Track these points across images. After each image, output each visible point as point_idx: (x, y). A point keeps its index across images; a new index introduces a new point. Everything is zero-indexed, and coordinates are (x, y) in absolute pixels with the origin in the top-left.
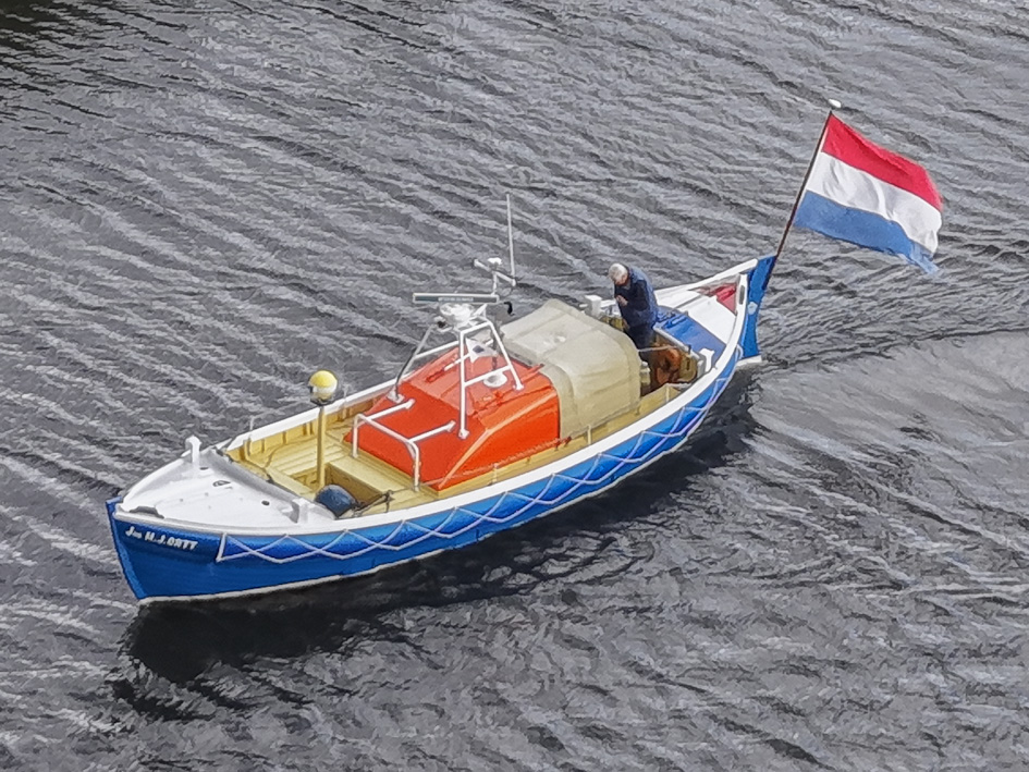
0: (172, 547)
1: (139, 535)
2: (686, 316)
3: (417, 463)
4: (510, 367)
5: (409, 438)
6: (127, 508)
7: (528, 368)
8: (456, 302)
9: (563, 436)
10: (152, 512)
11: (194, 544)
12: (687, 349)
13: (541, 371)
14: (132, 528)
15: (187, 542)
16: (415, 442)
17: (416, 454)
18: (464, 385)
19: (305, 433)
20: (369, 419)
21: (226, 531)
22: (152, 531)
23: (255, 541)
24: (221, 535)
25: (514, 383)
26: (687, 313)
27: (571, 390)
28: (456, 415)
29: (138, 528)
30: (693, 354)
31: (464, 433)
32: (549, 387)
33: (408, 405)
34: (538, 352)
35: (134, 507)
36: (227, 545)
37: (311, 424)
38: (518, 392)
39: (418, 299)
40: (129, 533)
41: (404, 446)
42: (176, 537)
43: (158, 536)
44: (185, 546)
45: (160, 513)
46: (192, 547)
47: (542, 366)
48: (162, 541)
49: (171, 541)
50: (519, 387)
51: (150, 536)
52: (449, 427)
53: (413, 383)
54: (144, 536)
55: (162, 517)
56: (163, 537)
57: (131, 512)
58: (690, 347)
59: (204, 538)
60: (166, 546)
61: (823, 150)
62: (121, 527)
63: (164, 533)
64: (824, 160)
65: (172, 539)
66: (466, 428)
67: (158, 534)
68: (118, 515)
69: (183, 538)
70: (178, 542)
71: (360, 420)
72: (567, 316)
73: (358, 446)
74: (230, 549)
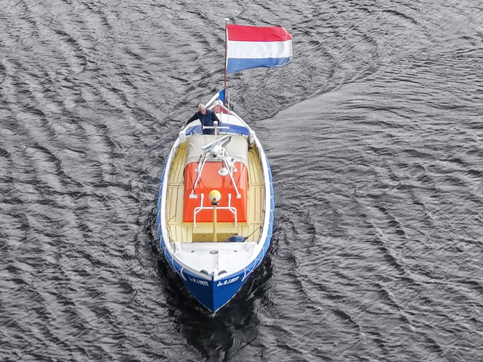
3: (236, 215)
6: (216, 275)
10: (224, 272)
17: (235, 211)
20: (202, 207)
24: (243, 269)
29: (222, 281)
31: (239, 196)
32: (244, 166)
35: (218, 273)
38: (238, 172)
50: (236, 170)
55: (227, 272)
59: (241, 273)
60: (230, 284)
61: (229, 40)
63: (229, 279)
64: (230, 43)
66: (239, 193)
69: (235, 277)
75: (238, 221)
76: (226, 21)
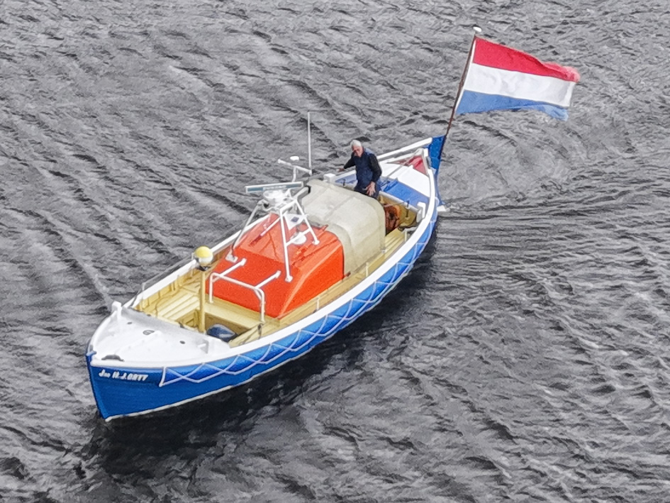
0: (131, 381)
1: (108, 375)
2: (396, 182)
3: (263, 303)
4: (310, 229)
5: (255, 285)
6: (99, 357)
7: (319, 229)
8: (274, 189)
9: (346, 273)
10: (117, 358)
11: (145, 377)
12: (406, 204)
13: (327, 229)
14: (104, 371)
15: (140, 376)
16: (261, 288)
17: (262, 296)
18: (286, 245)
19: (171, 290)
20: (222, 276)
21: (166, 366)
22: (117, 371)
23: (184, 370)
24: (162, 369)
25: (313, 240)
26: (397, 179)
27: (350, 240)
28: (281, 266)
29: (108, 370)
30: (410, 206)
31: (289, 278)
32: (337, 240)
33: (243, 262)
34: (321, 217)
35: (104, 356)
36: (167, 375)
37: (174, 283)
38: (316, 246)
39: (249, 190)
40: (101, 375)
41: (252, 292)
42: (133, 373)
43: (121, 374)
44: (139, 379)
45: (121, 358)
46: (144, 379)
47: (327, 226)
48: (124, 377)
49: (130, 377)
50: (317, 242)
51: (116, 375)
52: (277, 275)
53: (241, 247)
54: (112, 375)
55: (122, 361)
56: (125, 374)
57: (102, 359)
58: (408, 202)
59: (152, 372)
60: (126, 380)
61: (474, 62)
62: (95, 371)
63: (124, 372)
64: (473, 67)
65: (131, 375)
66: (291, 274)
68: (94, 363)
69: (138, 373)
70: (135, 377)
71: (214, 277)
72: (328, 190)
73: (214, 295)
74: (169, 377)
75: (265, 314)
76: (477, 32)
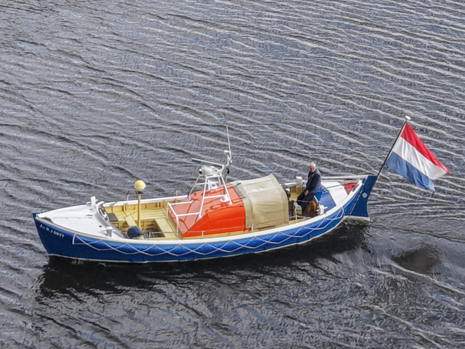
0: (56, 235)
1: (44, 228)
3: (178, 225)
4: (228, 195)
5: (177, 214)
6: (41, 216)
9: (246, 227)
10: (49, 220)
11: (63, 235)
14: (42, 225)
15: (60, 235)
17: (178, 221)
18: (204, 198)
20: (170, 205)
21: (76, 233)
22: (48, 227)
23: (89, 239)
24: (74, 234)
26: (329, 191)
27: (252, 209)
32: (242, 206)
36: (75, 238)
40: (40, 226)
42: (57, 231)
45: (53, 221)
46: (62, 237)
47: (245, 198)
48: (52, 231)
49: (55, 232)
50: (231, 204)
51: (48, 229)
54: (46, 228)
55: (52, 223)
57: (42, 218)
59: (67, 234)
60: (53, 234)
61: (402, 136)
62: (38, 223)
63: (52, 229)
67: (50, 229)
68: (37, 218)
69: (59, 232)
70: (58, 234)
74: (77, 240)
